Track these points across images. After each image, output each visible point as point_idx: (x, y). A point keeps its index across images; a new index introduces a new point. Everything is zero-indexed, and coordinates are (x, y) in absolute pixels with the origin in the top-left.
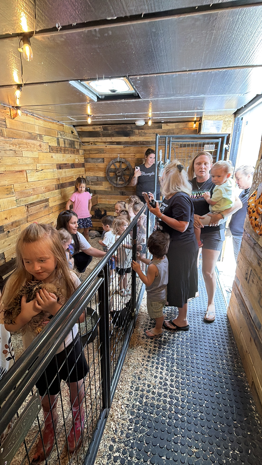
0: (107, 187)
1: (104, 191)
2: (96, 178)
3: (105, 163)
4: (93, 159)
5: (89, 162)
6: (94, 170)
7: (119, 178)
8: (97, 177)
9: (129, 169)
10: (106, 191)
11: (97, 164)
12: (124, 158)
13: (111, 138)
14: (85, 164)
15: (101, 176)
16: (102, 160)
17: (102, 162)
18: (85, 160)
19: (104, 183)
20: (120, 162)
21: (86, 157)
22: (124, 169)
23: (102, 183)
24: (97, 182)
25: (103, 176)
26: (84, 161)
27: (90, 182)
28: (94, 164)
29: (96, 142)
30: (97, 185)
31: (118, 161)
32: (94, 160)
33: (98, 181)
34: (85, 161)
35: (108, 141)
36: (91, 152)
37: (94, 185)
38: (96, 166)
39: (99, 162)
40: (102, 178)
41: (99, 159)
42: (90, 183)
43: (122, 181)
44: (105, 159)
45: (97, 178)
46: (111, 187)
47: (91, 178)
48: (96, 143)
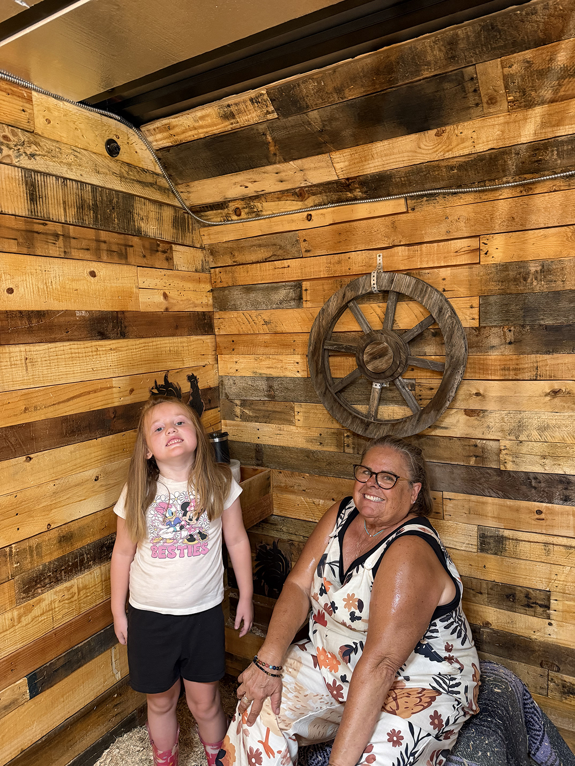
0: (315, 433)
1: (302, 451)
2: (262, 385)
3: (309, 305)
4: (249, 289)
5: (235, 309)
6: (254, 344)
7: (376, 386)
8: (269, 379)
9: (437, 334)
10: (313, 452)
11: (266, 315)
12: (408, 272)
13: (325, 157)
14: (217, 316)
15: (289, 374)
16: (292, 294)
17: (293, 303)
18: (214, 298)
19: (301, 411)
20: (385, 294)
21: (220, 285)
22: (409, 337)
23: (292, 409)
24: (270, 407)
25: (299, 375)
26: (211, 302)
27: (238, 402)
28: (254, 313)
29: (257, 197)
30: (267, 417)
31: (375, 288)
32: (252, 295)
33: (272, 398)
34: (214, 306)
35: (316, 181)
36: (240, 258)
37: (256, 419)
38: (266, 323)
39: (280, 305)
40: (291, 386)
41: (277, 289)
42: (238, 410)
43: (396, 402)
44: (305, 285)
45: (271, 387)
46: (338, 434)
47: (241, 384)
48: (258, 205)
